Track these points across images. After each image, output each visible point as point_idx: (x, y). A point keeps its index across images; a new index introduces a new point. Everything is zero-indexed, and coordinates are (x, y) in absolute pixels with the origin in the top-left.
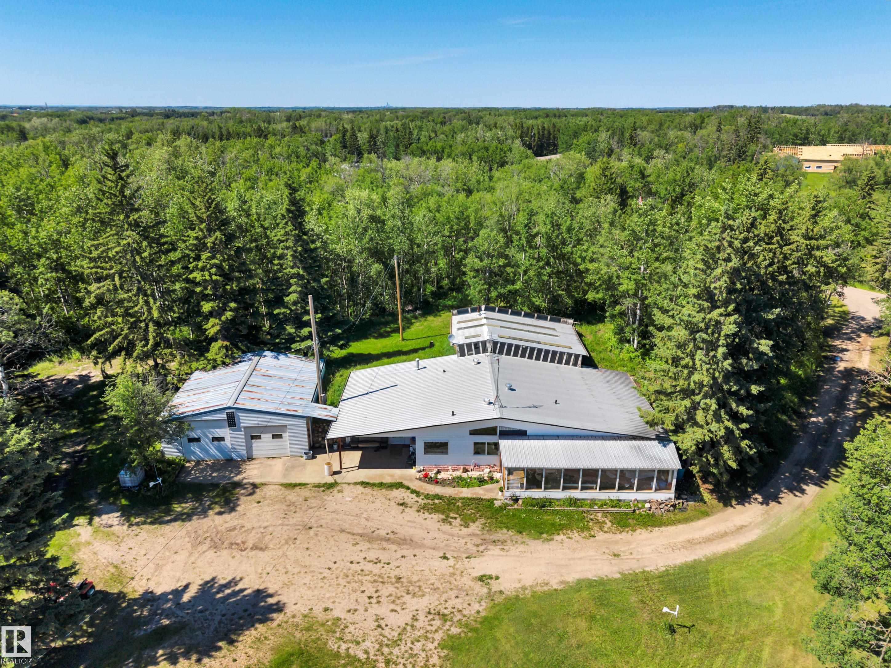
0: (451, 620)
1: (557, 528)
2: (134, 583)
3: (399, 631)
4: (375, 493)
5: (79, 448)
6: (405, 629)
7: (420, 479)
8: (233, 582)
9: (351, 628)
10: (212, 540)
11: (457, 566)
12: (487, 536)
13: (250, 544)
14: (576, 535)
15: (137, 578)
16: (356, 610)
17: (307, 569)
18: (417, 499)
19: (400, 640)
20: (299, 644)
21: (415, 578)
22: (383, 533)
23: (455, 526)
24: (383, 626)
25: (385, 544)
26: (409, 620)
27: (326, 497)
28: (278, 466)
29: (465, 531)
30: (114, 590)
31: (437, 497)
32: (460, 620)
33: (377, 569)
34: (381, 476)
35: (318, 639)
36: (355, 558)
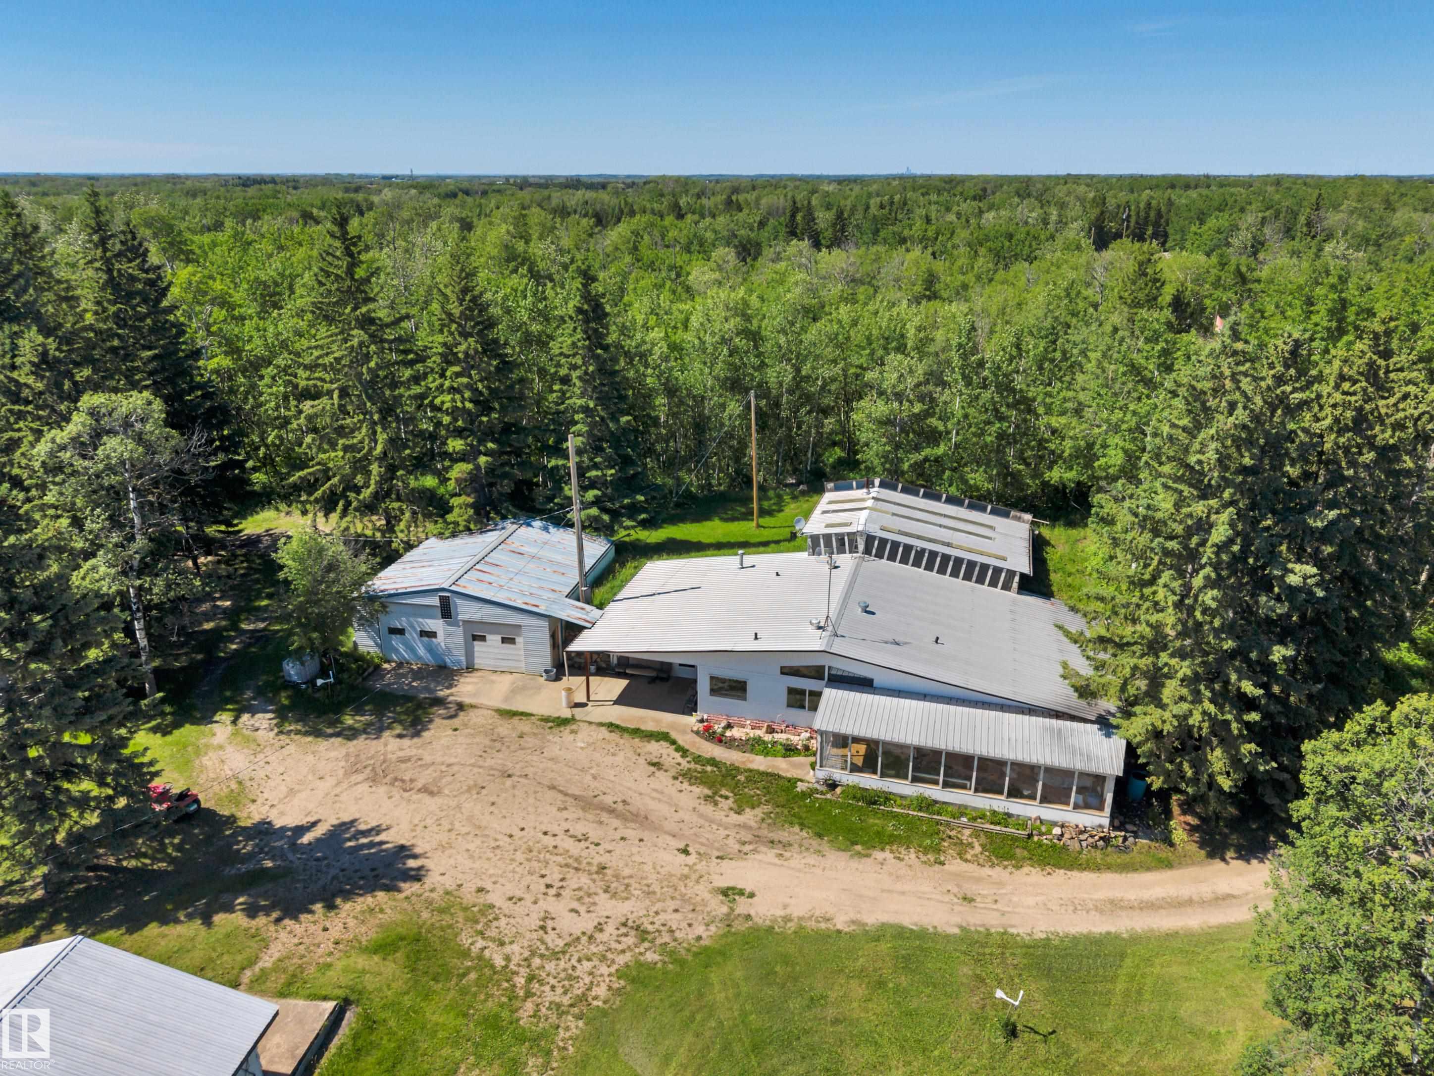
0: (653, 941)
1: (882, 840)
2: (253, 807)
3: (568, 939)
4: (622, 741)
5: (261, 625)
6: (578, 939)
7: (697, 733)
8: (377, 830)
9: (503, 921)
10: (373, 770)
11: (698, 867)
12: (764, 832)
13: (419, 784)
14: (913, 856)
15: (259, 802)
16: (520, 900)
17: (480, 830)
18: (680, 760)
19: (564, 953)
20: (421, 927)
21: (627, 872)
22: (608, 800)
23: (722, 809)
24: (549, 929)
25: (605, 817)
26: (589, 927)
27: (550, 737)
28: (504, 682)
29: (734, 818)
30: (225, 811)
31: (713, 762)
32: (666, 944)
33: (575, 848)
34: (641, 719)
35: (450, 926)
36: (554, 829)
